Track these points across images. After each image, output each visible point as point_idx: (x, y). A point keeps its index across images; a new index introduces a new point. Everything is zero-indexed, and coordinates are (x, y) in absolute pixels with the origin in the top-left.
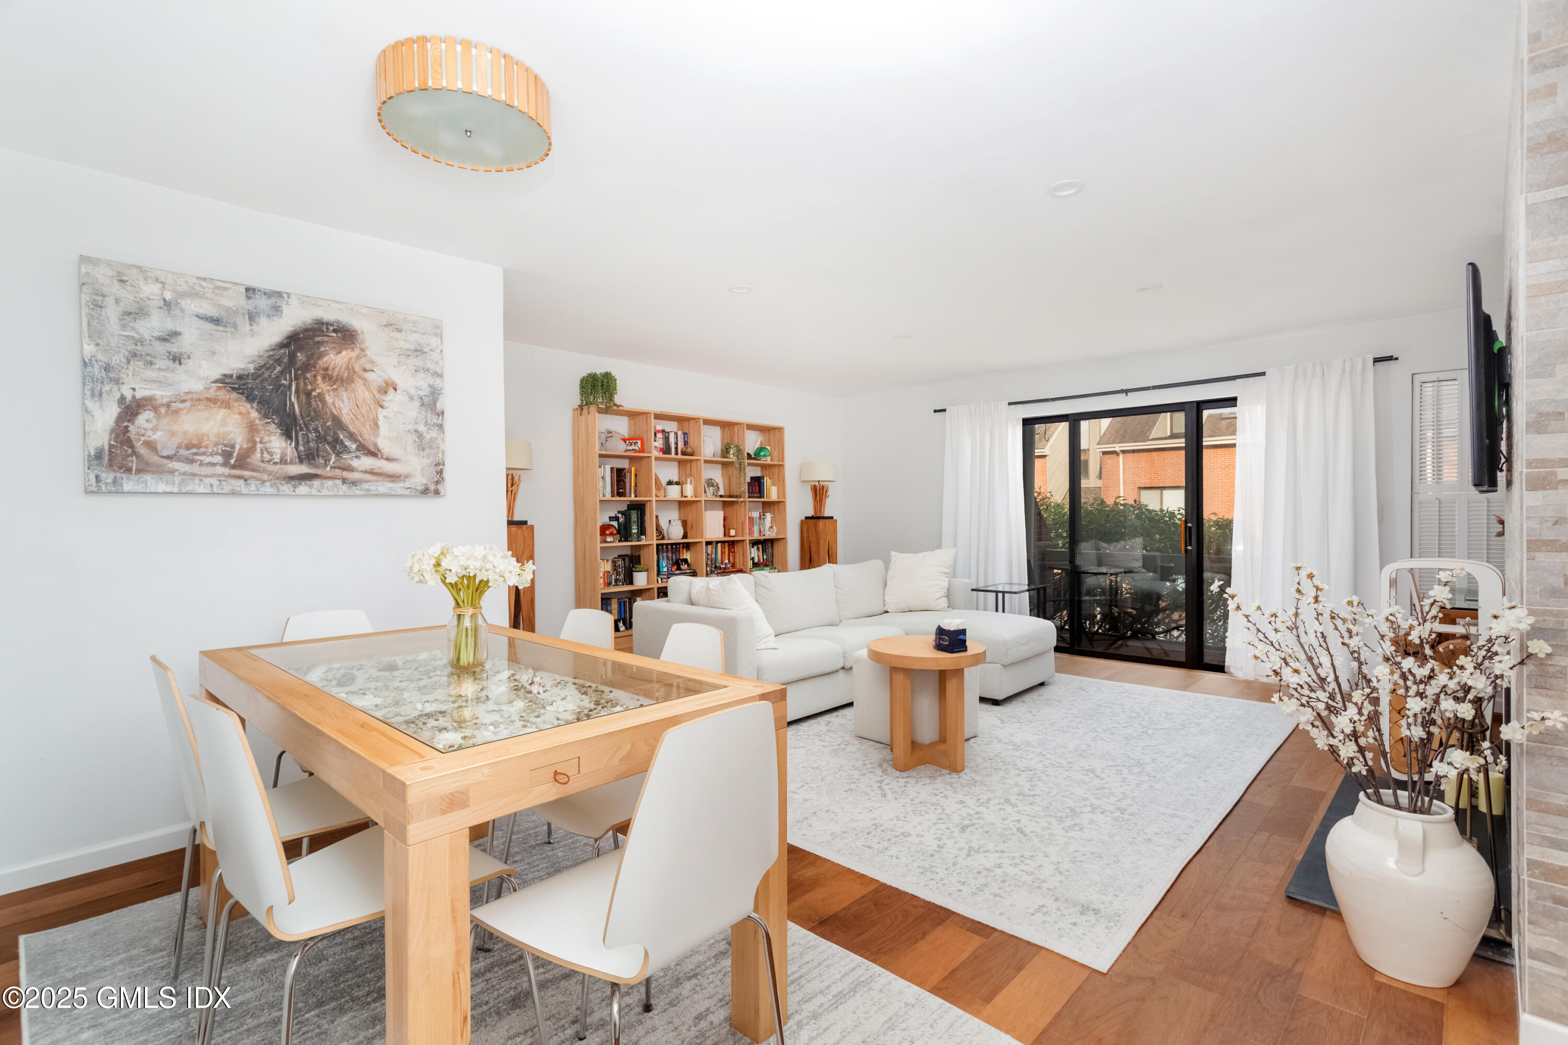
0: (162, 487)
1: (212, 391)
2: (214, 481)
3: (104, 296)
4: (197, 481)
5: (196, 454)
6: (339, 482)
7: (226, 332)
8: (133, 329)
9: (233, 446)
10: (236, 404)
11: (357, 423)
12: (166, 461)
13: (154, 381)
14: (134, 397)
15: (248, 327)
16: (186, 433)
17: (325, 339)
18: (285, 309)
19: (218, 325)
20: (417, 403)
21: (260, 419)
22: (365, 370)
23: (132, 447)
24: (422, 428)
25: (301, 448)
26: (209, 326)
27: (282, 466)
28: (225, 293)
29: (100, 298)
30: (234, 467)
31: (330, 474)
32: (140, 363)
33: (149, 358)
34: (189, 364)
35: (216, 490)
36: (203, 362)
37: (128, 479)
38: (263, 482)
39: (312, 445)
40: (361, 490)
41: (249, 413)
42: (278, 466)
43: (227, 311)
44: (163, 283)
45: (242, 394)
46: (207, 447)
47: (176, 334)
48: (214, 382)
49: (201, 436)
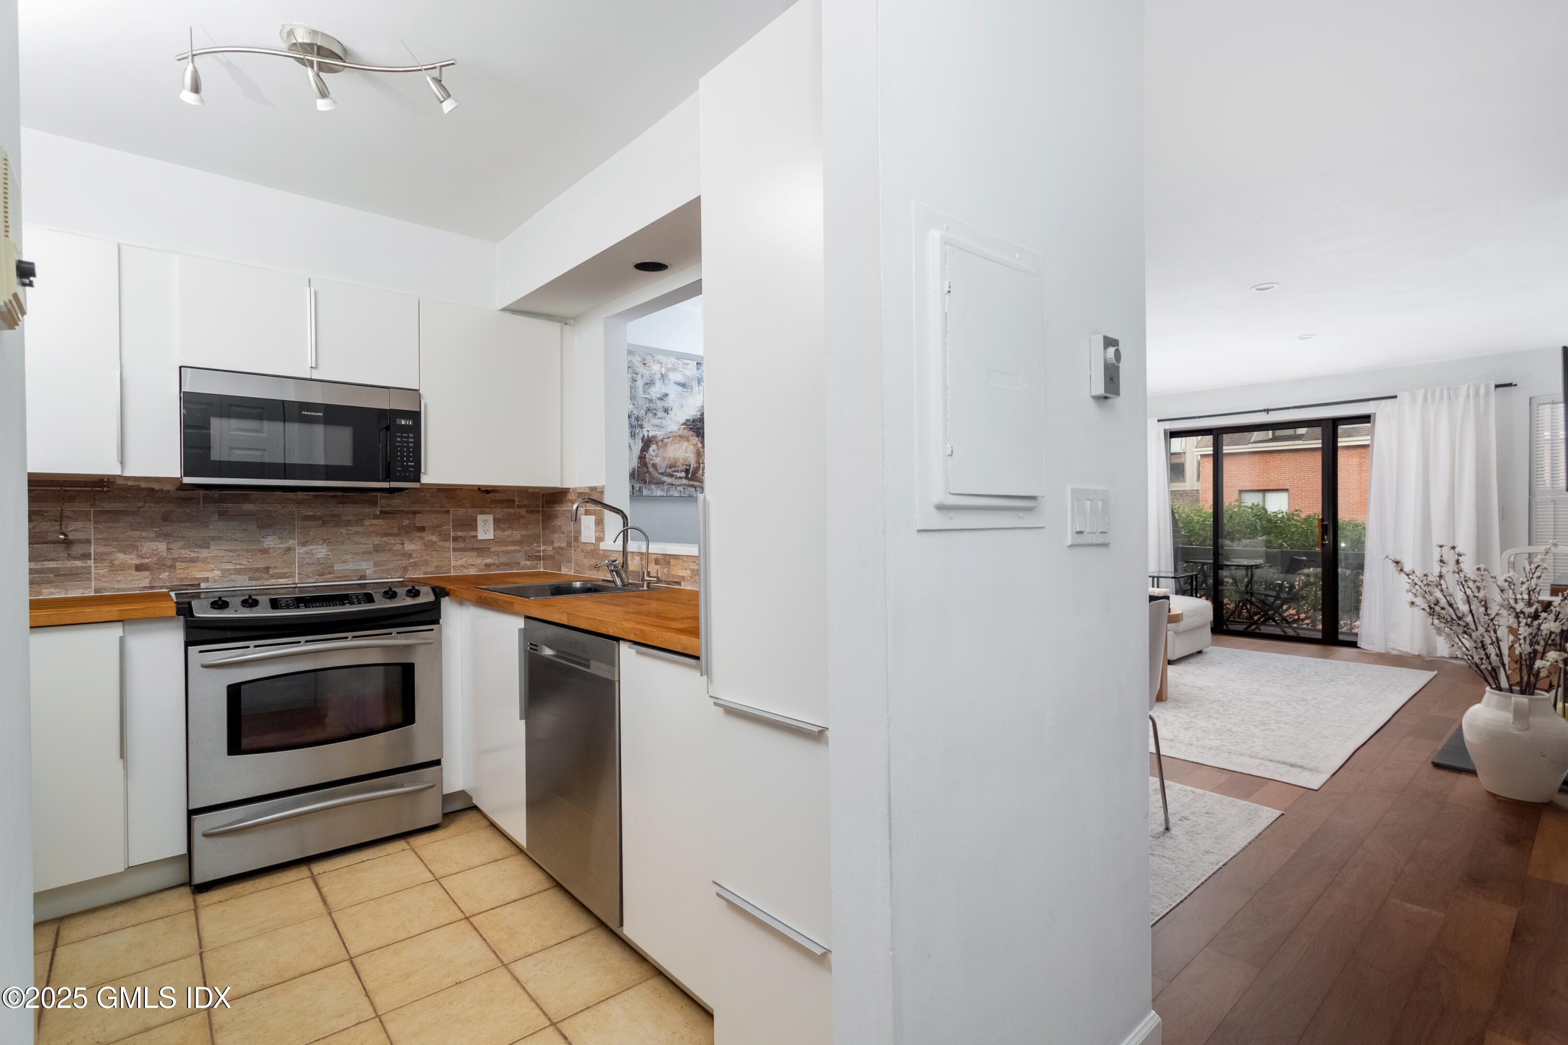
0: (659, 493)
1: (681, 430)
3: (637, 374)
4: (674, 489)
5: (674, 471)
7: (687, 392)
8: (648, 393)
9: (690, 466)
10: (691, 439)
12: (661, 476)
13: (657, 426)
14: (648, 435)
15: (697, 388)
16: (670, 458)
19: (684, 388)
23: (647, 467)
26: (681, 389)
28: (688, 367)
29: (635, 375)
30: (690, 479)
32: (651, 415)
33: (654, 411)
34: (672, 413)
35: (682, 495)
36: (677, 412)
37: (646, 488)
41: (697, 444)
43: (688, 378)
44: (661, 363)
45: (694, 432)
46: (678, 467)
47: (667, 395)
48: (682, 425)
49: (676, 460)
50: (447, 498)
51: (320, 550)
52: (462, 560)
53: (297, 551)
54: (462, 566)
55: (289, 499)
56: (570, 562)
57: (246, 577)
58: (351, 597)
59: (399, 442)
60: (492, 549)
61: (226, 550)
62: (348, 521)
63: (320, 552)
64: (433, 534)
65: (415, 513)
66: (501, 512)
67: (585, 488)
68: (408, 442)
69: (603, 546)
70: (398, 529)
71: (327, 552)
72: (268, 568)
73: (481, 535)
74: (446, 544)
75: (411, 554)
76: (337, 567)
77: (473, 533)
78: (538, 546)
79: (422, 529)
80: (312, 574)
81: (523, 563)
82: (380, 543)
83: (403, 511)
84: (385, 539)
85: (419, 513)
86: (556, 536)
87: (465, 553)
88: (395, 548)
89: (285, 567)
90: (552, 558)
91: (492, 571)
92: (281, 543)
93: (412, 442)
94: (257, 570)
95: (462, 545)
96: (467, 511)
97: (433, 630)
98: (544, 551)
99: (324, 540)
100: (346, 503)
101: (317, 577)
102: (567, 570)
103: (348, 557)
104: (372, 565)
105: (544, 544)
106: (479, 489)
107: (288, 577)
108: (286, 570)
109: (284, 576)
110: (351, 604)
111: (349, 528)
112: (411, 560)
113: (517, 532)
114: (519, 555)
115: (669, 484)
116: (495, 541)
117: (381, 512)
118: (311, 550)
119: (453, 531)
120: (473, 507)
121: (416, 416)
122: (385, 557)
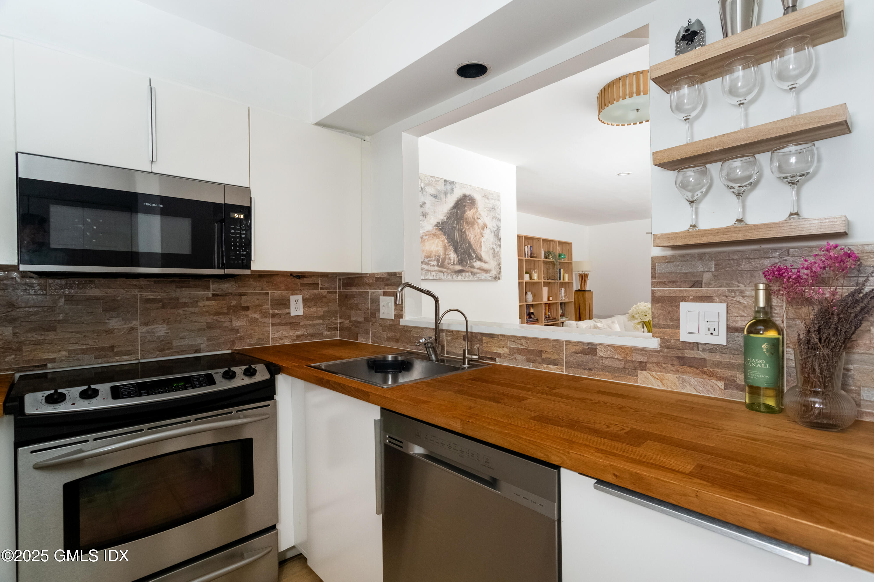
1: (434, 230)
2: (434, 273)
5: (429, 261)
6: (470, 273)
7: (438, 201)
9: (440, 257)
10: (441, 236)
11: (475, 244)
15: (444, 199)
16: (427, 250)
17: (466, 204)
18: (455, 190)
19: (436, 198)
20: (493, 234)
21: (448, 244)
22: (478, 219)
24: (495, 247)
25: (459, 257)
26: (433, 199)
27: (454, 266)
28: (438, 183)
30: (440, 267)
31: (468, 270)
34: (428, 218)
35: (435, 278)
36: (432, 216)
38: (449, 274)
39: (462, 255)
40: (477, 277)
41: (444, 241)
42: (453, 266)
43: (439, 192)
44: (421, 180)
45: (442, 231)
46: (432, 257)
47: (424, 203)
48: (435, 226)
49: (431, 252)
50: (267, 282)
51: (161, 329)
52: (279, 333)
53: (139, 331)
54: (278, 337)
55: (133, 285)
56: (367, 333)
57: (92, 356)
58: (193, 380)
59: (232, 233)
60: (302, 324)
61: (72, 332)
62: (185, 303)
63: (160, 331)
64: (255, 312)
65: (241, 295)
66: (309, 293)
67: (383, 274)
68: (241, 234)
69: (402, 322)
70: (227, 309)
71: (167, 330)
72: (112, 347)
73: (293, 313)
74: (266, 320)
75: (238, 329)
76: (175, 343)
77: (287, 311)
78: (336, 320)
79: (247, 308)
80: (154, 350)
81: (325, 333)
82: (213, 321)
83: (231, 293)
84: (216, 318)
85: (244, 295)
86: (353, 312)
87: (281, 327)
88: (225, 325)
89: (128, 345)
90: (348, 329)
91: (301, 341)
92: (125, 324)
93: (244, 234)
94: (103, 349)
95: (278, 321)
96: (282, 293)
97: (268, 405)
98: (340, 323)
99: (164, 320)
100: (183, 287)
101: (158, 353)
102: (363, 340)
103: (185, 334)
104: (206, 340)
105: (341, 318)
106: (291, 275)
107: (131, 354)
108: (130, 348)
109: (128, 353)
110: (193, 388)
111: (186, 309)
112: (238, 335)
113: (320, 309)
114: (322, 327)
115: (426, 270)
116: (305, 317)
117: (213, 295)
118: (152, 329)
119: (271, 310)
120: (287, 289)
121: (247, 211)
122: (216, 333)
